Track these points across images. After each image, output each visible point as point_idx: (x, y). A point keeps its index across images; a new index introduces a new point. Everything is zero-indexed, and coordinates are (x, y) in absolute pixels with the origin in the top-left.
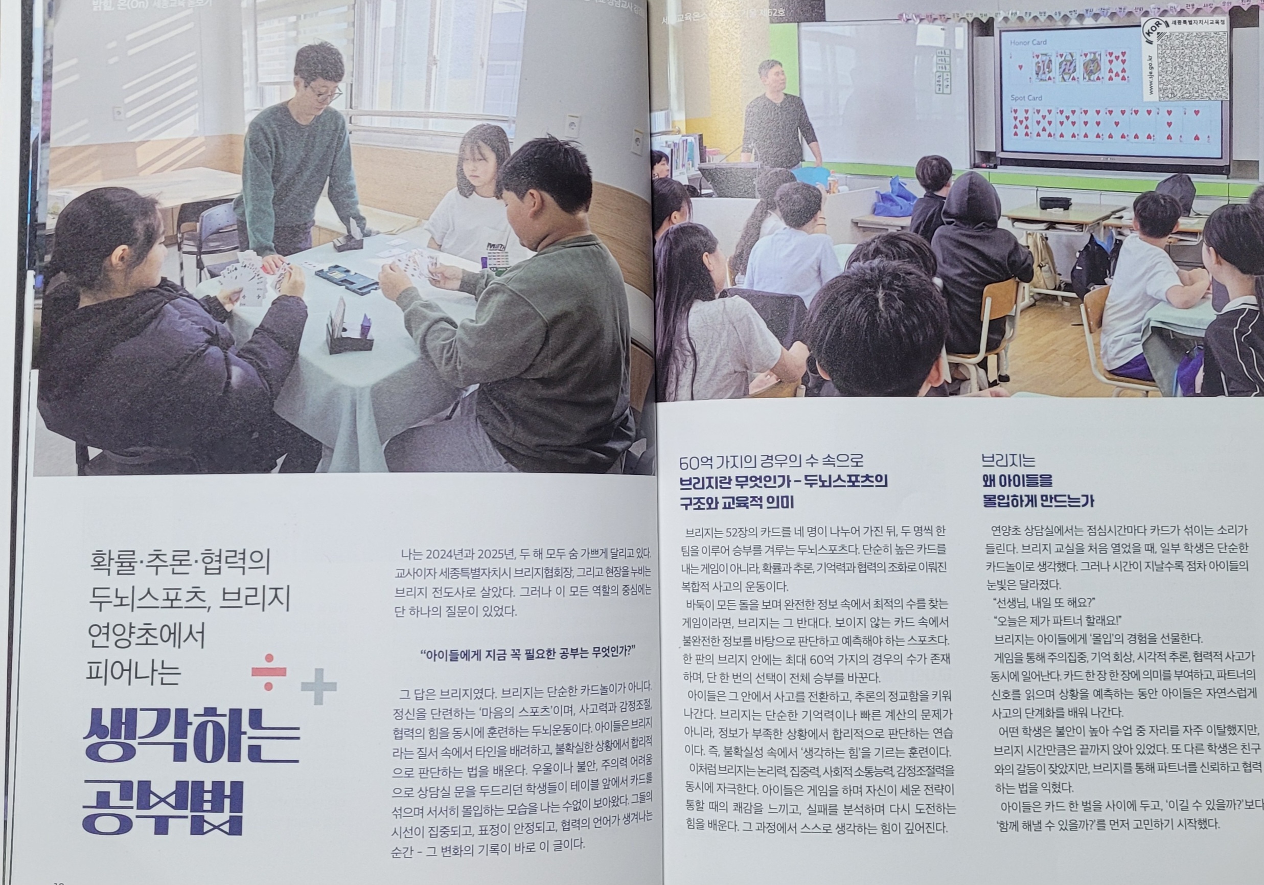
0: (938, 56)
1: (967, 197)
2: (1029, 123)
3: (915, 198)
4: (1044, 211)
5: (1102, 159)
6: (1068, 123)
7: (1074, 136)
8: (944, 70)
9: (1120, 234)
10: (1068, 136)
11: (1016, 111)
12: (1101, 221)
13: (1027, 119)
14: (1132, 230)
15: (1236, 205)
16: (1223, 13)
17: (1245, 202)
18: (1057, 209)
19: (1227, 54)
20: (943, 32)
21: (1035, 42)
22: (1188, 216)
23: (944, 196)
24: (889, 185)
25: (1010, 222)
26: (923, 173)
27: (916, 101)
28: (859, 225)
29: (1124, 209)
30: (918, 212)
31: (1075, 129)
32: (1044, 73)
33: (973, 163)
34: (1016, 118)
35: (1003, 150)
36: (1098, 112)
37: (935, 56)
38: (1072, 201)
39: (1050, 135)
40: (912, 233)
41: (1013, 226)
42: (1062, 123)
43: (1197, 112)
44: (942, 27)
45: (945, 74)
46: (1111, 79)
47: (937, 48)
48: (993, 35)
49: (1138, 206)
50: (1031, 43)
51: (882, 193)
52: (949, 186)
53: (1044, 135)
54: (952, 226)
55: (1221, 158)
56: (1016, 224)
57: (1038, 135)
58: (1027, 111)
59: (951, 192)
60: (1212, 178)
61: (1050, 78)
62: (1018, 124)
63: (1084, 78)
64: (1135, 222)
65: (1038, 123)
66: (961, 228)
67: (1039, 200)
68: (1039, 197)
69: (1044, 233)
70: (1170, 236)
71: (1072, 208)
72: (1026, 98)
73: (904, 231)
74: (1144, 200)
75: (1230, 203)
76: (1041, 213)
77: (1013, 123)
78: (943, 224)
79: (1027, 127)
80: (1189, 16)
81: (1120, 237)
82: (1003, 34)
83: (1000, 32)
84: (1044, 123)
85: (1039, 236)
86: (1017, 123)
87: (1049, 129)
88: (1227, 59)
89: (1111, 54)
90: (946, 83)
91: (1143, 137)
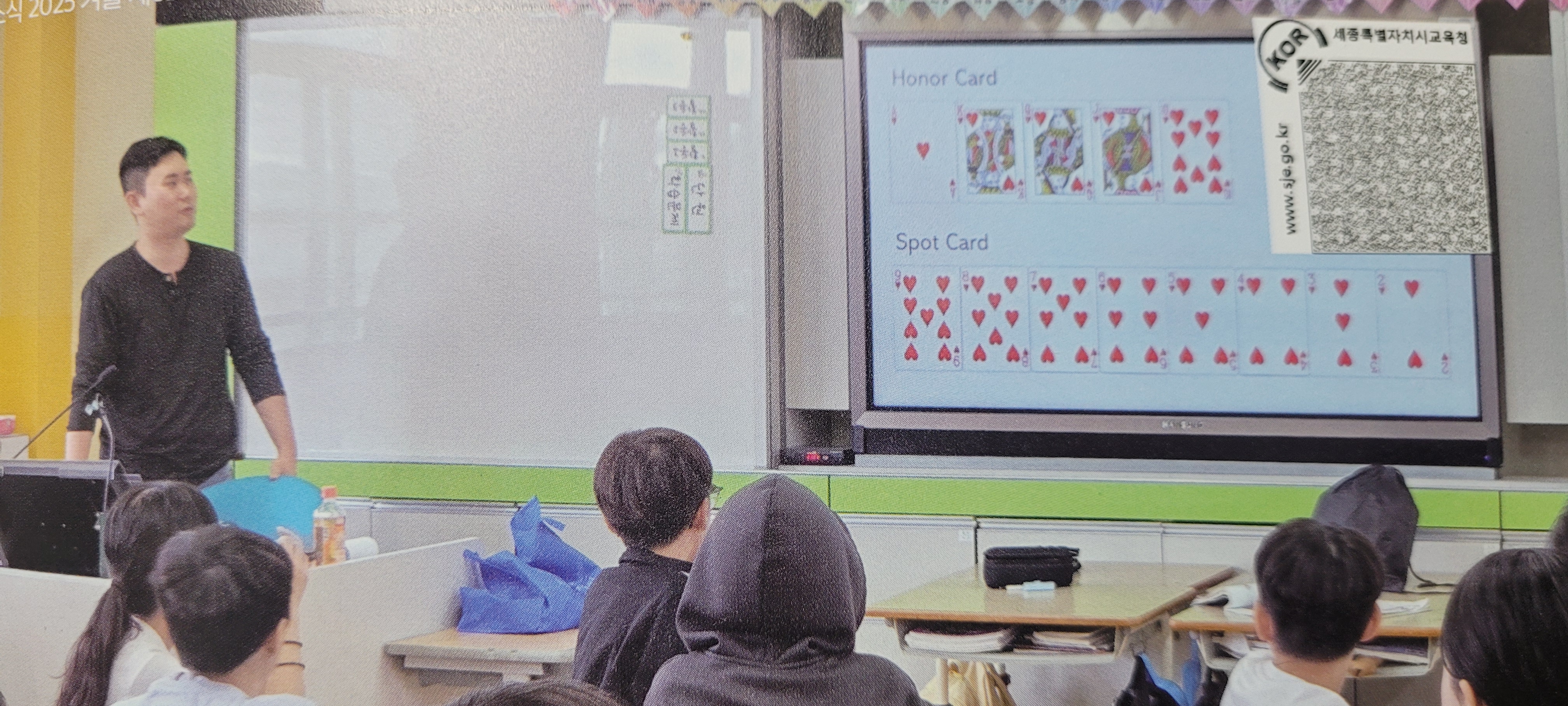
0: (669, 117)
1: (760, 558)
2: (950, 319)
3: (589, 568)
4: (999, 592)
5: (1165, 427)
6: (1064, 319)
7: (1082, 357)
8: (690, 160)
9: (1222, 653)
10: (1065, 357)
11: (910, 283)
12: (1165, 617)
13: (944, 305)
14: (1253, 639)
15: (1520, 552)
16: (1462, 14)
17: (1541, 543)
18: (1038, 585)
19: (1479, 125)
20: (689, 43)
21: (964, 77)
22: (1402, 592)
23: (684, 558)
24: (509, 531)
25: (893, 633)
26: (618, 488)
27: (601, 257)
28: (407, 664)
29: (1228, 576)
30: (602, 611)
31: (1086, 338)
32: (994, 168)
33: (777, 447)
34: (910, 305)
35: (871, 406)
36: (1150, 285)
37: (663, 118)
38: (1081, 559)
39: (1013, 356)
40: (578, 683)
41: (903, 643)
42: (1047, 318)
43: (1412, 287)
44: (686, 29)
45: (693, 171)
46: (1181, 187)
47: (670, 93)
48: (840, 54)
49: (1269, 568)
50: (950, 80)
51: (485, 556)
52: (701, 525)
53: (996, 354)
54: (710, 655)
55: (1479, 419)
56: (912, 638)
57: (979, 355)
58: (943, 283)
59: (705, 546)
60: (1460, 477)
61: (1009, 184)
62: (919, 325)
63: (1108, 185)
64: (1260, 616)
65: (979, 317)
66: (738, 660)
67: (982, 559)
68: (982, 550)
69: (998, 661)
70: (1357, 651)
71: (1082, 578)
72: (941, 243)
73: (553, 680)
74: (1283, 548)
75: (1507, 546)
76: (987, 598)
77: (904, 318)
78: (679, 649)
79: (944, 332)
80: (1374, 15)
81: (1219, 664)
82: (870, 51)
83: (862, 45)
84: (995, 319)
85: (981, 673)
86: (916, 318)
87: (1012, 337)
88: (1480, 139)
89: (1178, 116)
90: (694, 200)
91: (1275, 357)
